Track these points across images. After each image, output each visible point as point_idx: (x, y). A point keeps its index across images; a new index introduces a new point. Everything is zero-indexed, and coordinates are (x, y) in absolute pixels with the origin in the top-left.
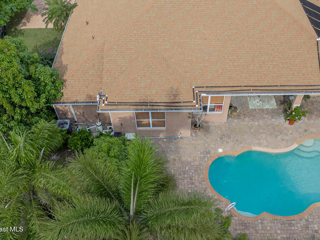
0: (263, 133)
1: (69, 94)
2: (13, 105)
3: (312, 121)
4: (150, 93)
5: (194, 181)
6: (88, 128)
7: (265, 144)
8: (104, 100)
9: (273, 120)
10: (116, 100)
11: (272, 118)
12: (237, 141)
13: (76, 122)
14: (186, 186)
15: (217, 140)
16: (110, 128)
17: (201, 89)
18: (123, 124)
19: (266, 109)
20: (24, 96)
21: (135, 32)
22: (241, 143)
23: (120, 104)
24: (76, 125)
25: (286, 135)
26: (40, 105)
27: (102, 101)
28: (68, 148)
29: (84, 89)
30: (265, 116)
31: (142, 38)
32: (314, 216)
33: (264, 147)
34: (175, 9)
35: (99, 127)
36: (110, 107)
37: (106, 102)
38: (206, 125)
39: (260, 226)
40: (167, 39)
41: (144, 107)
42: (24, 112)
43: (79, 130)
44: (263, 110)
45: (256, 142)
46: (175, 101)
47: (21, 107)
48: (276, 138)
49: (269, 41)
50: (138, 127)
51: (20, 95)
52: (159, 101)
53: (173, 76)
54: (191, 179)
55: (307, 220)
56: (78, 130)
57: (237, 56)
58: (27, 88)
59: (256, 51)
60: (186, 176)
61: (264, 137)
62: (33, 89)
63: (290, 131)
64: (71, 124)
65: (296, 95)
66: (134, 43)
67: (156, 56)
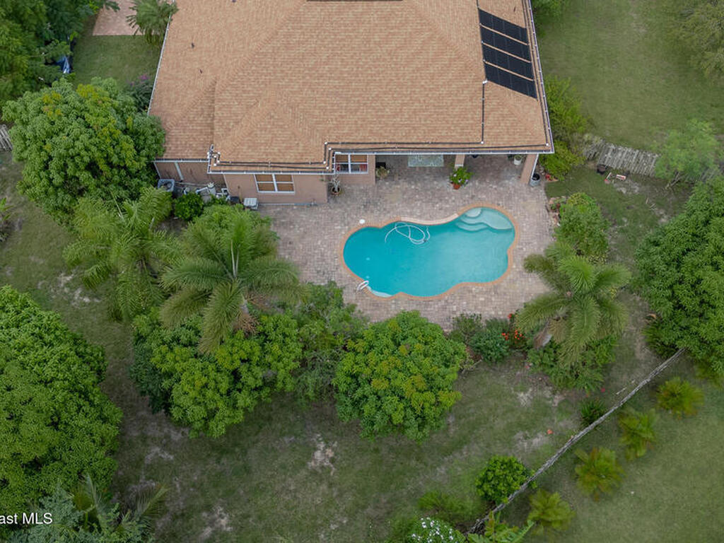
0: (419, 200)
1: (173, 148)
2: (110, 165)
3: (484, 185)
4: (272, 151)
5: (326, 258)
6: (198, 191)
7: (419, 214)
8: (216, 159)
9: (435, 183)
10: (230, 159)
11: (435, 180)
12: (385, 209)
13: (181, 181)
14: (316, 263)
15: (360, 208)
16: (225, 191)
17: (334, 146)
18: (241, 186)
19: (430, 167)
20: (123, 154)
21: (254, 68)
22: (389, 212)
23: (235, 164)
24: (183, 186)
25: (447, 202)
26: (140, 165)
27: (213, 160)
28: (174, 216)
29: (191, 143)
30: (427, 177)
31: (263, 77)
32: (455, 297)
33: (416, 218)
34: (306, 37)
35: (211, 190)
36: (222, 168)
37: (218, 162)
38: (349, 188)
39: (393, 306)
40: (294, 78)
41: (263, 169)
42: (123, 172)
43: (187, 193)
44: (425, 169)
45: (409, 211)
46: (302, 161)
47: (119, 167)
48: (434, 207)
49: (423, 83)
50: (259, 190)
51: (117, 154)
52: (282, 161)
53: (301, 130)
54: (322, 255)
55: (446, 301)
56: (185, 193)
57: (381, 103)
58: (125, 145)
59: (406, 97)
60: (316, 251)
61: (419, 205)
62: (132, 146)
63: (453, 198)
64: (176, 184)
65: (455, 156)
66: (253, 83)
67: (279, 102)
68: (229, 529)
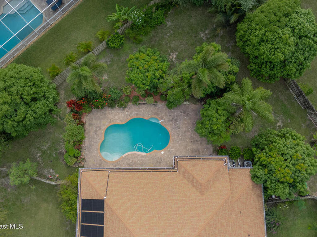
7: (139, 157)
12: (153, 159)
14: (181, 132)
15: (164, 160)
34: (190, 220)
39: (150, 114)
40: (194, 200)
48: (132, 161)
49: (134, 198)
54: (178, 136)
55: (130, 116)
57: (153, 189)
59: (142, 191)
60: (181, 138)
61: (139, 162)
68: (200, 33)
